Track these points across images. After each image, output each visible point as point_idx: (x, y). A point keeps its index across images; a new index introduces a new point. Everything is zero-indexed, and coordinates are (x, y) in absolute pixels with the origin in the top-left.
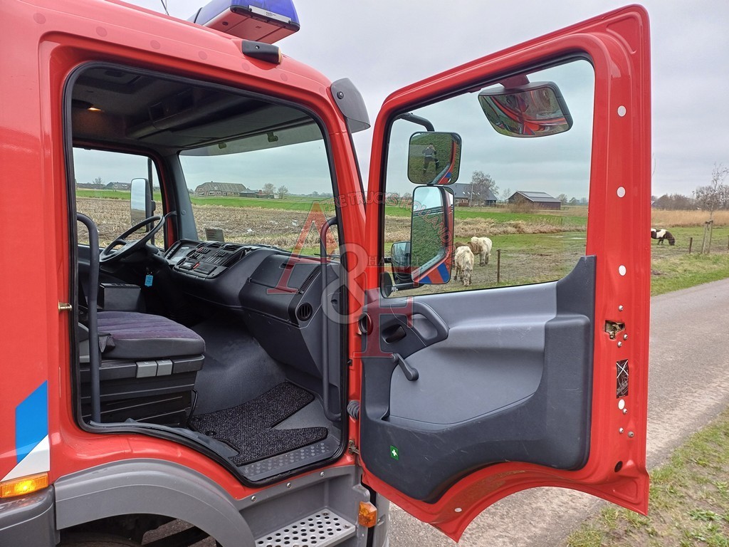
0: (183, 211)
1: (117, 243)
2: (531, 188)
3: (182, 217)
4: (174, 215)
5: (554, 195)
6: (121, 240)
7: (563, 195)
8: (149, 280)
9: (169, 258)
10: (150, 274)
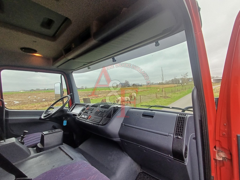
0: (74, 93)
1: (50, 108)
2: (135, 83)
3: (75, 95)
4: (72, 95)
5: (140, 84)
6: (52, 107)
7: (142, 84)
8: (65, 123)
9: (71, 111)
10: (65, 120)
